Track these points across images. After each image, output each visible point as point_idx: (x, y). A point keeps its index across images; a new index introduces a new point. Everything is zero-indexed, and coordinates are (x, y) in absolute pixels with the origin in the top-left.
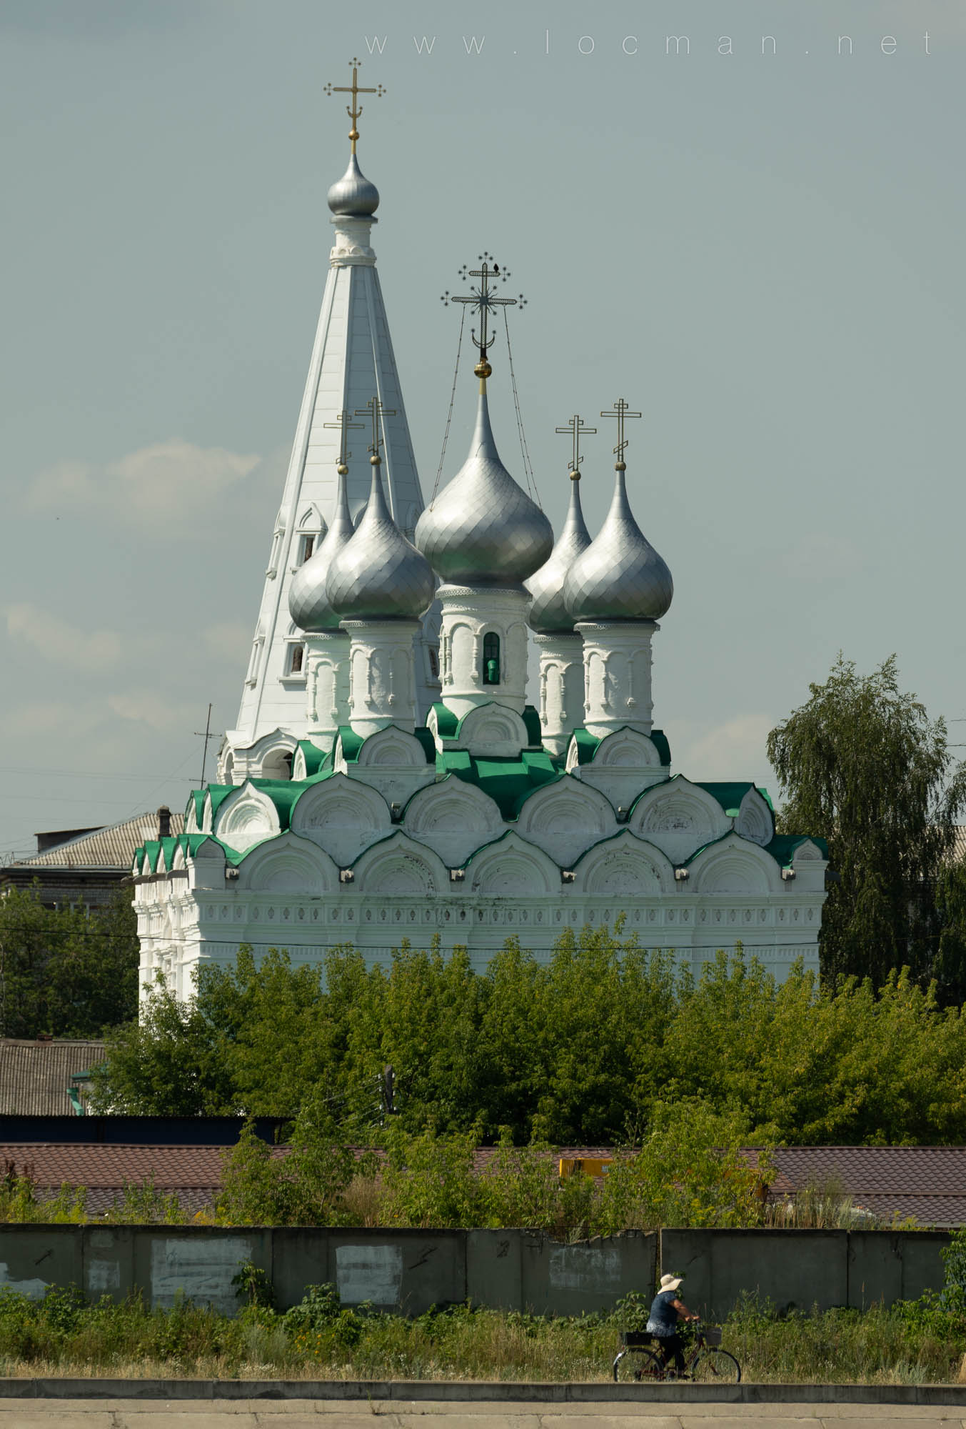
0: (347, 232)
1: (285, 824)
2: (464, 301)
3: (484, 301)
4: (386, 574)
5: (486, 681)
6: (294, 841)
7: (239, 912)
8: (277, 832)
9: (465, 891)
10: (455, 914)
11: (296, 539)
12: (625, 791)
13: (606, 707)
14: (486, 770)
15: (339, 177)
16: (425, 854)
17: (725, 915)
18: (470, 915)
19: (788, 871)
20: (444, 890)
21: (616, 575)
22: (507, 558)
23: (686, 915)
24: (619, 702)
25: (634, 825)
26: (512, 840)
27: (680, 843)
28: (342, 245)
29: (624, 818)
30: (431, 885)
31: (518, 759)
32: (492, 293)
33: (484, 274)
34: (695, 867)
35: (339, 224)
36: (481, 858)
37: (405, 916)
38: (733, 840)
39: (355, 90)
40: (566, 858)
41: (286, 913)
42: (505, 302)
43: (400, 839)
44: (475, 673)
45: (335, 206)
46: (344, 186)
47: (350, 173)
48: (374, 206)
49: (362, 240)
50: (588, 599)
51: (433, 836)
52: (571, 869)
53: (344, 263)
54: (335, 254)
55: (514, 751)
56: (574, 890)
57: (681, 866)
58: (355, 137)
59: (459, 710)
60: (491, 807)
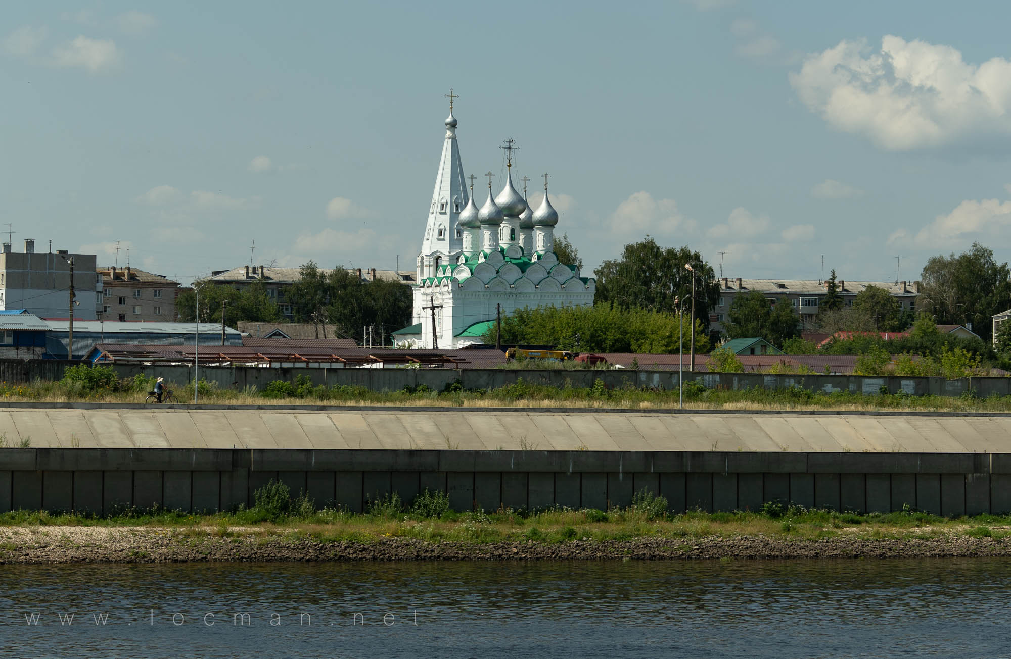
0: (451, 131)
1: (472, 274)
2: (505, 148)
3: (510, 148)
4: (495, 214)
5: (512, 240)
6: (474, 278)
7: (461, 295)
8: (470, 276)
9: (513, 290)
10: (511, 295)
11: (440, 205)
12: (549, 266)
13: (544, 246)
14: (514, 261)
15: (448, 117)
16: (504, 281)
17: (572, 296)
18: (514, 296)
19: (587, 286)
20: (509, 290)
21: (547, 215)
22: (517, 210)
23: (563, 296)
24: (547, 245)
25: (551, 275)
26: (524, 278)
27: (562, 279)
28: (449, 133)
29: (549, 273)
30: (506, 289)
31: (520, 259)
32: (511, 147)
33: (510, 142)
34: (566, 284)
35: (448, 129)
36: (518, 282)
37: (499, 296)
38: (574, 279)
39: (452, 96)
40: (536, 282)
41: (472, 295)
42: (514, 149)
43: (499, 278)
44: (509, 238)
45: (447, 124)
46: (449, 120)
47: (451, 116)
48: (456, 124)
49: (453, 132)
50: (540, 221)
51: (505, 277)
52: (538, 285)
53: (450, 138)
54: (447, 135)
55: (519, 257)
56: (538, 290)
57: (563, 284)
58: (452, 108)
59: (505, 247)
60: (519, 270)
